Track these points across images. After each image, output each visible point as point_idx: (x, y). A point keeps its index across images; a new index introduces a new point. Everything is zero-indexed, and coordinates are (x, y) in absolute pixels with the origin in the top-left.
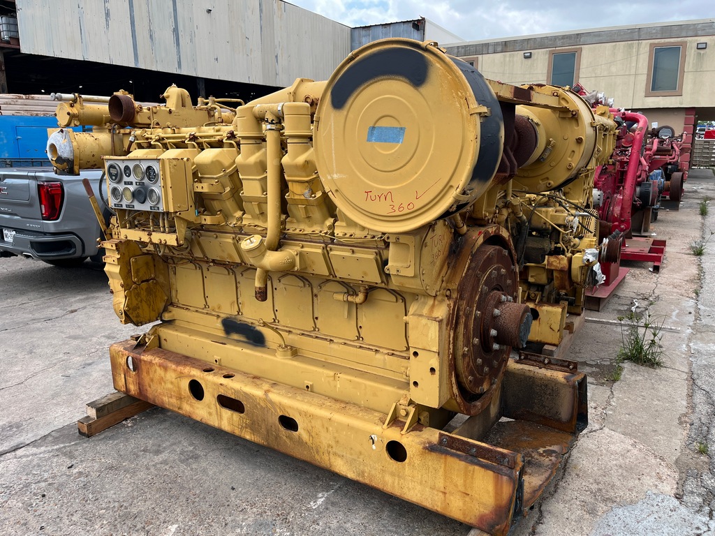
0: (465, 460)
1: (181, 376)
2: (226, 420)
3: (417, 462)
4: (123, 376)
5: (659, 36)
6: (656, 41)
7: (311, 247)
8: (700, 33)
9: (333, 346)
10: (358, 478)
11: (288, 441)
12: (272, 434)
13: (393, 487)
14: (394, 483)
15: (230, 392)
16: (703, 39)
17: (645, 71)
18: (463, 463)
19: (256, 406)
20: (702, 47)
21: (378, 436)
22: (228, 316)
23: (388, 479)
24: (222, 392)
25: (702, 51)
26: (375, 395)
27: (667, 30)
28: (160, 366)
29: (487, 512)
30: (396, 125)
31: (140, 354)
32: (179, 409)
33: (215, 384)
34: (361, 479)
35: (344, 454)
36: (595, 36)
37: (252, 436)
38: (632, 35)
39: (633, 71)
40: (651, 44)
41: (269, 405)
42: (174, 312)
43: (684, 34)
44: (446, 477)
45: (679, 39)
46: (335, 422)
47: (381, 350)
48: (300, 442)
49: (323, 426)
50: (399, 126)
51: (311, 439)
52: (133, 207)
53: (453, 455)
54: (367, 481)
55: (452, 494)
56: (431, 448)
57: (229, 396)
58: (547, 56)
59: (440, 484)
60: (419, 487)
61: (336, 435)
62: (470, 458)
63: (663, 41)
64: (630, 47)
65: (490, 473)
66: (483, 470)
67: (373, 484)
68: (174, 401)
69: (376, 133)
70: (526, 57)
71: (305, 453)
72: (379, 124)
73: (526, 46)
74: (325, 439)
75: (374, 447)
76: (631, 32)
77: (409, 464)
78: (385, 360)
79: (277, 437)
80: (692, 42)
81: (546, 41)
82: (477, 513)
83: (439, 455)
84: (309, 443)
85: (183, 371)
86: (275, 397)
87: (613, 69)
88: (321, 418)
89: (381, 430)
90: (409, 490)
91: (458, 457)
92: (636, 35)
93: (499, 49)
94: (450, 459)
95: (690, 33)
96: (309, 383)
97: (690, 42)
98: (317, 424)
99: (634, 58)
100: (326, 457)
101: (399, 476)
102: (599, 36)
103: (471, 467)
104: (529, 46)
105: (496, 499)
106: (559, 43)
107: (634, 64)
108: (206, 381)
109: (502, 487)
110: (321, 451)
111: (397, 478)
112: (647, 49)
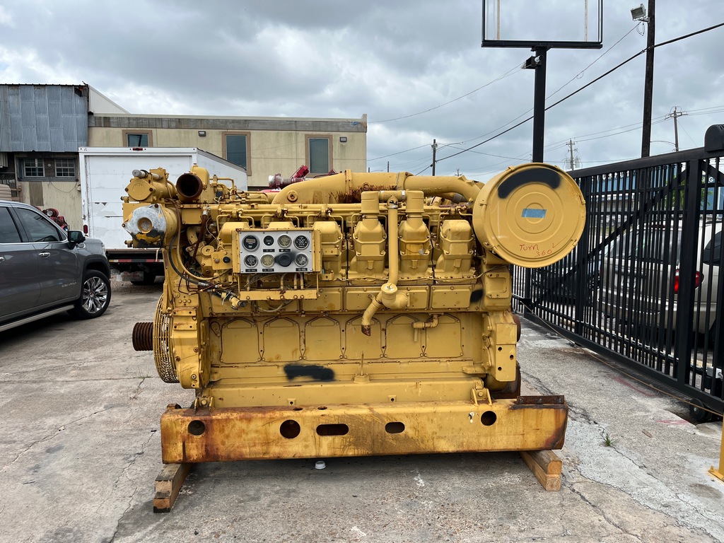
0: (537, 408)
1: (272, 420)
2: (328, 446)
3: (504, 420)
4: (180, 445)
5: (311, 129)
6: (310, 133)
7: (417, 289)
8: (341, 129)
9: (402, 365)
10: (458, 449)
11: (394, 443)
12: (377, 442)
13: (486, 445)
14: (486, 442)
15: (333, 419)
16: (343, 134)
17: (304, 157)
18: (536, 410)
19: (362, 423)
20: (343, 140)
21: (475, 413)
22: (288, 363)
23: (483, 440)
24: (323, 422)
25: (344, 144)
26: (451, 390)
27: (316, 124)
28: (241, 419)
29: (550, 436)
30: (540, 208)
31: (209, 415)
32: (264, 454)
33: (315, 417)
34: (461, 449)
35: (447, 435)
36: (260, 123)
37: (356, 451)
38: (290, 125)
39: (294, 156)
40: (306, 135)
41: (376, 418)
42: (220, 372)
43: (329, 129)
44: (524, 423)
45: (327, 133)
46: (439, 413)
47: (441, 360)
48: (407, 438)
49: (428, 419)
50: (542, 209)
51: (417, 432)
52: (273, 270)
53: (528, 407)
54: (465, 449)
55: (528, 433)
56: (513, 408)
57: (331, 423)
58: (220, 137)
59: (520, 430)
60: (505, 438)
61: (439, 423)
62: (539, 406)
63: (314, 133)
64: (290, 135)
65: (553, 410)
66: (548, 410)
67: (471, 449)
68: (258, 449)
69: (528, 212)
70: (201, 135)
71: (411, 446)
72: (529, 208)
73: (200, 126)
74: (430, 429)
75: (472, 421)
76: (290, 124)
77: (498, 424)
78: (448, 365)
79: (383, 442)
80: (336, 136)
81: (218, 123)
82: (544, 439)
83: (519, 410)
84: (415, 437)
85: (274, 416)
86: (381, 410)
87: (279, 153)
88: (427, 414)
89: (476, 408)
90: (498, 442)
91: (531, 407)
92: (293, 126)
93: (173, 125)
94: (527, 411)
95: (334, 129)
96: (394, 396)
97: (335, 135)
98: (423, 420)
99: (294, 145)
100: (430, 443)
101: (491, 436)
102: (264, 124)
103: (540, 411)
104: (203, 125)
105: (556, 425)
106: (230, 126)
107: (294, 150)
108: (304, 418)
109: (559, 415)
110: (426, 440)
111: (489, 437)
112: (303, 139)
